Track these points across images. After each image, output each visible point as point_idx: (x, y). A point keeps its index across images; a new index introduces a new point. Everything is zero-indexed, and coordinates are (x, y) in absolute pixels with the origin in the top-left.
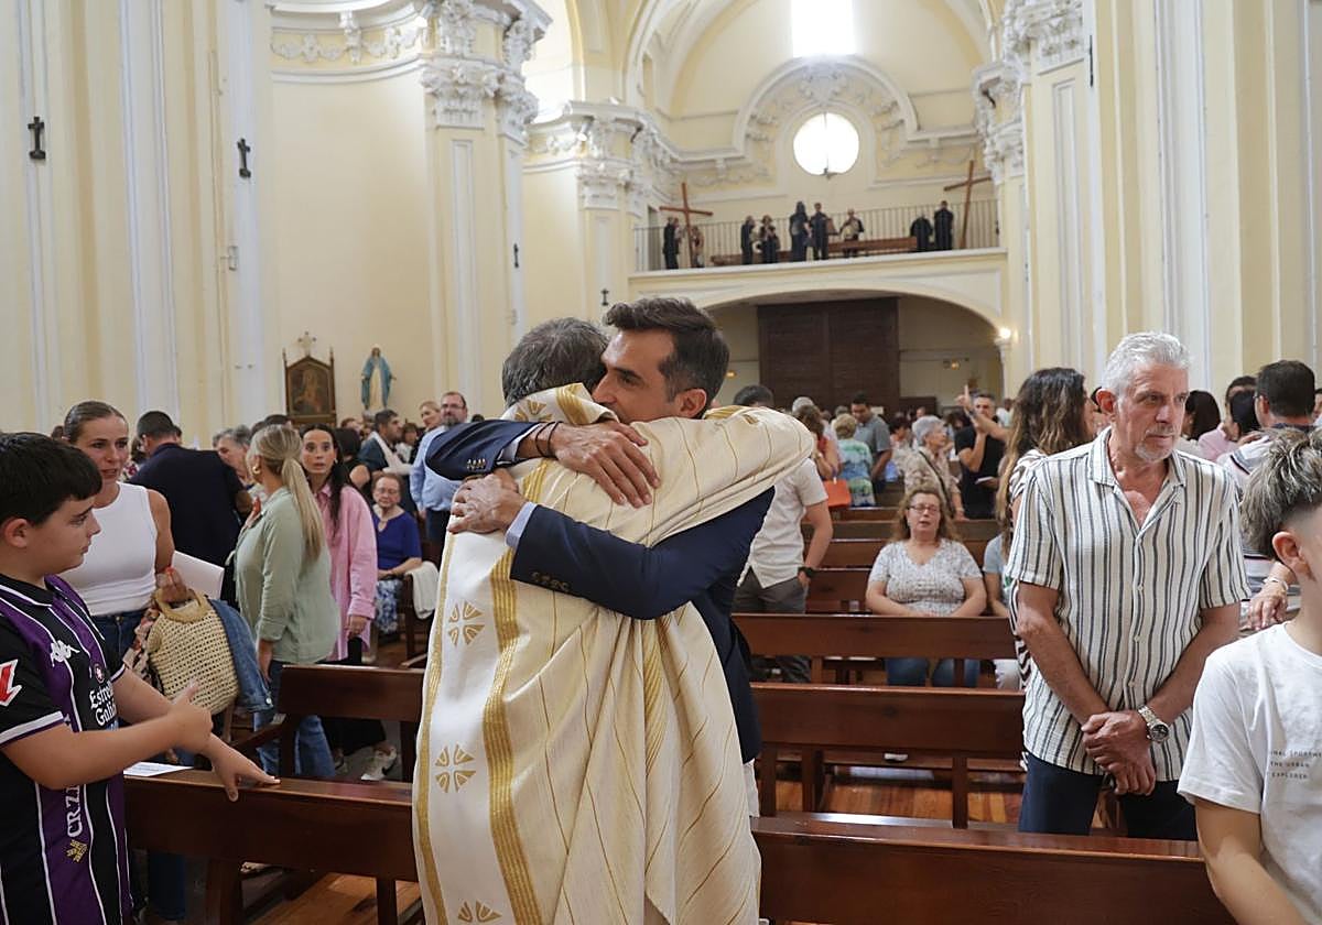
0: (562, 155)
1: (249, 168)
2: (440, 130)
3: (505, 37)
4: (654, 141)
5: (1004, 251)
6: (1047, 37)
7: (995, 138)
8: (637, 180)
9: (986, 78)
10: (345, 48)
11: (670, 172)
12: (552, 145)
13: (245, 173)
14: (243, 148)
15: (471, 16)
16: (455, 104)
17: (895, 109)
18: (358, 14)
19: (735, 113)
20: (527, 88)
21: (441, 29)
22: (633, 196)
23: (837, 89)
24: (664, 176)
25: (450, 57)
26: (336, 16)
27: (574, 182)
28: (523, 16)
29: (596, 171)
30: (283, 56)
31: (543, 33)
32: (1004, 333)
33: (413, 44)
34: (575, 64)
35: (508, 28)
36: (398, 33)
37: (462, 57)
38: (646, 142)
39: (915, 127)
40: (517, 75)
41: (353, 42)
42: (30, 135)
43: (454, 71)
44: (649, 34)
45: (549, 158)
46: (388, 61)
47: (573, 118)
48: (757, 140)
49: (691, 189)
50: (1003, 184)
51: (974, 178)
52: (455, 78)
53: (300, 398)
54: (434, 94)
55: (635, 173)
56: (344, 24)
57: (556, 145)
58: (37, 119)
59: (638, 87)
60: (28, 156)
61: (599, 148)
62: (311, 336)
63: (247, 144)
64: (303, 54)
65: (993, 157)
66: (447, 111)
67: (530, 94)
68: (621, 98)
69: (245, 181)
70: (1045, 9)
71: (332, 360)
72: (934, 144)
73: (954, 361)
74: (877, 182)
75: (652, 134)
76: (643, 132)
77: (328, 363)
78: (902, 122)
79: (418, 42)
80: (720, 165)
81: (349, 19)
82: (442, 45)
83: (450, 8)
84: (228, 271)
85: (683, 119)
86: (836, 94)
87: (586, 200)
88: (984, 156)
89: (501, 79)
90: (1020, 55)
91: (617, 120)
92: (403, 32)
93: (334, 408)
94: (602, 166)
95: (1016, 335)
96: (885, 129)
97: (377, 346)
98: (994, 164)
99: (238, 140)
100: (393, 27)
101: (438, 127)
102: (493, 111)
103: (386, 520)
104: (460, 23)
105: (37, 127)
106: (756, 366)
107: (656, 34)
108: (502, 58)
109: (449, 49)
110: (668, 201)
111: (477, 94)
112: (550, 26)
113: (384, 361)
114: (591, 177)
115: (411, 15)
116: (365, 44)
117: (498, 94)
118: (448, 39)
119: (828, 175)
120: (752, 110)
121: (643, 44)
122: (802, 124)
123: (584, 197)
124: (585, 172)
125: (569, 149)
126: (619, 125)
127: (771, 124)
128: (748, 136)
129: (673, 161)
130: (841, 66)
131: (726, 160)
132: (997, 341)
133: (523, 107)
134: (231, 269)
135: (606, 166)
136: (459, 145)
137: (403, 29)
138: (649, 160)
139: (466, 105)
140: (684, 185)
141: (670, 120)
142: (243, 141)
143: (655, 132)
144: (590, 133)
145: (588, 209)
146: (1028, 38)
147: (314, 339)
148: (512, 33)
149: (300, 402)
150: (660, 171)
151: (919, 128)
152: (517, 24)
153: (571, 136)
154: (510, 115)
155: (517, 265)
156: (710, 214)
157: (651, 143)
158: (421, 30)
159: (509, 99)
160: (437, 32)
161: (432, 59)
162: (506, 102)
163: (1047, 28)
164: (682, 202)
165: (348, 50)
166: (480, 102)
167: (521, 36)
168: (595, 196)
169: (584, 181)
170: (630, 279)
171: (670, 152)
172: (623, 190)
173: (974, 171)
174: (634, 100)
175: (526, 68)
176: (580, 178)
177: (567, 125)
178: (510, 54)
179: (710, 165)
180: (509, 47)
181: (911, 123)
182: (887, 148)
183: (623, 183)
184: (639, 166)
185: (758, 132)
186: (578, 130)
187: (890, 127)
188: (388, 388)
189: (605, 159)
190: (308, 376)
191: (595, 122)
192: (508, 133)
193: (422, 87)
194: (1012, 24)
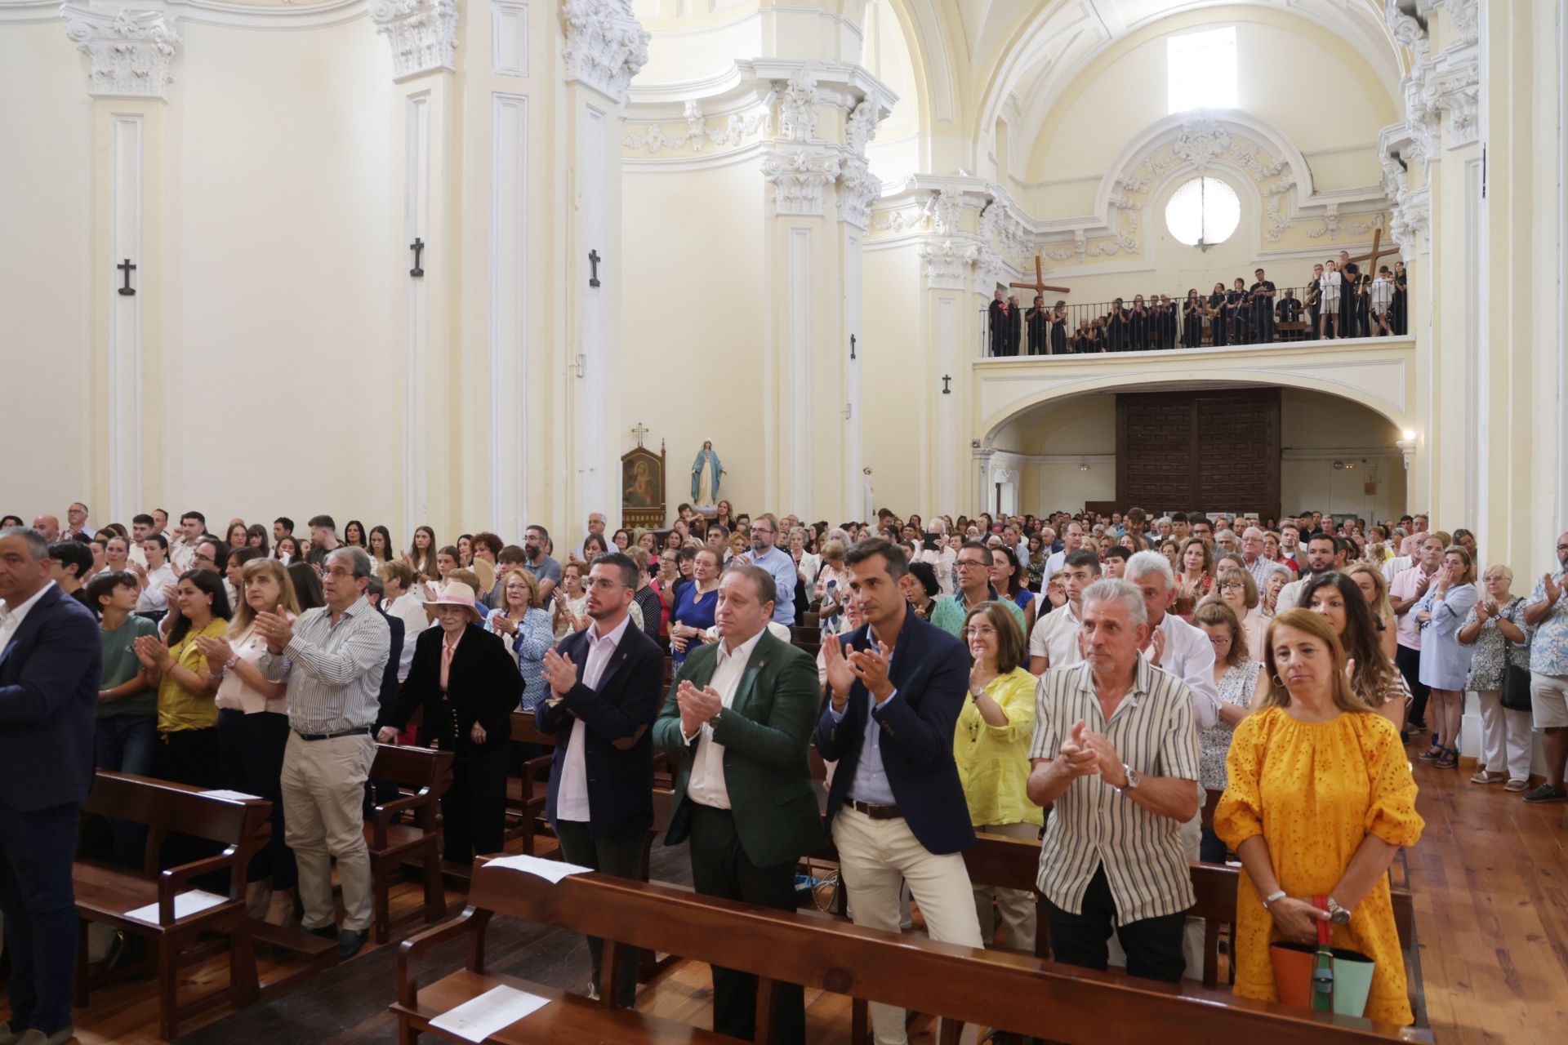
0: (906, 232)
1: (599, 278)
2: (779, 219)
3: (849, 119)
4: (1006, 211)
5: (1413, 339)
6: (1461, 107)
7: (1404, 208)
8: (985, 257)
9: (1394, 139)
10: (687, 136)
11: (1022, 243)
12: (895, 221)
13: (594, 283)
14: (594, 258)
15: (815, 101)
16: (796, 191)
17: (1285, 172)
18: (702, 102)
19: (1099, 178)
20: (870, 170)
21: (784, 115)
22: (980, 275)
23: (1218, 150)
24: (1016, 249)
25: (791, 143)
26: (680, 105)
27: (918, 260)
28: (867, 98)
29: (941, 248)
30: (629, 147)
31: (889, 112)
32: (1408, 435)
33: (756, 132)
34: (922, 134)
35: (852, 110)
36: (741, 120)
37: (805, 143)
38: (997, 215)
39: (1310, 191)
40: (860, 158)
41: (696, 130)
42: (412, 254)
43: (796, 158)
44: (1004, 97)
45: (891, 234)
46: (729, 148)
47: (918, 193)
48: (1123, 208)
49: (1046, 264)
50: (1414, 261)
51: (1381, 249)
52: (796, 166)
53: (630, 490)
54: (774, 182)
55: (984, 250)
56: (687, 113)
57: (900, 220)
58: (418, 240)
59: (990, 155)
60: (409, 274)
61: (944, 224)
62: (644, 426)
63: (598, 255)
64: (647, 143)
65: (1402, 230)
66: (787, 198)
67: (873, 176)
68: (970, 169)
69: (594, 290)
70: (1458, 76)
71: (663, 452)
72: (1332, 211)
73: (1349, 461)
74: (1261, 255)
75: (1004, 207)
76: (994, 206)
77: (659, 454)
78: (1294, 185)
79: (760, 130)
80: (1080, 237)
81: (693, 108)
82: (784, 131)
83: (792, 93)
84: (577, 380)
85: (1040, 186)
86: (1217, 156)
87: (930, 280)
88: (1391, 228)
89: (842, 164)
90: (1427, 128)
91: (966, 193)
92: (745, 120)
93: (663, 501)
94: (948, 243)
95: (1422, 438)
96: (1272, 193)
97: (708, 439)
98: (1403, 238)
99: (590, 252)
100: (736, 114)
101: (777, 216)
102: (834, 197)
103: (703, 592)
104: (803, 109)
105: (418, 247)
106: (1112, 460)
107: (1012, 96)
108: (845, 142)
109: (791, 135)
110: (1020, 276)
111: (818, 180)
112: (897, 103)
113: (714, 453)
114: (936, 256)
115: (754, 102)
116: (708, 132)
117: (839, 180)
118: (790, 127)
119: (1203, 246)
120: (1117, 175)
121: (997, 107)
122: (1175, 191)
123: (927, 276)
124: (929, 250)
125: (913, 224)
126: (968, 199)
127: (1138, 190)
128: (1111, 204)
129: (1026, 232)
130: (1221, 123)
131: (1086, 230)
132: (1398, 443)
133: (866, 191)
134: (579, 376)
135: (952, 243)
136: (797, 234)
137: (746, 116)
138: (1000, 233)
139: (807, 192)
140: (1038, 259)
141: (1025, 187)
142: (594, 252)
143: (1006, 203)
144: (935, 208)
145: (931, 289)
146: (1437, 109)
147: (647, 430)
148: (856, 116)
149: (630, 493)
150: (1013, 245)
151: (1315, 192)
152: (861, 105)
153: (916, 211)
154: (852, 200)
155: (853, 356)
156: (1066, 291)
157: (1002, 214)
158: (763, 118)
159: (851, 184)
160: (780, 119)
161: (774, 146)
162: (848, 187)
163: (1460, 97)
164: (1035, 278)
165: (691, 138)
166: (820, 189)
167: (864, 118)
168: (939, 276)
169: (928, 260)
170: (974, 364)
171: (1023, 223)
172: (970, 268)
173: (1381, 242)
174: (986, 171)
175: (870, 151)
176: (923, 257)
177: (912, 199)
178: (854, 137)
179: (1068, 237)
180: (853, 130)
181: (1305, 188)
182: (1274, 215)
183: (971, 262)
184: (987, 242)
185: (1124, 199)
186: (923, 204)
187: (1278, 193)
188: (718, 482)
189: (951, 235)
190: (639, 467)
191: (942, 196)
192: (849, 220)
193: (763, 175)
194: (1419, 92)
